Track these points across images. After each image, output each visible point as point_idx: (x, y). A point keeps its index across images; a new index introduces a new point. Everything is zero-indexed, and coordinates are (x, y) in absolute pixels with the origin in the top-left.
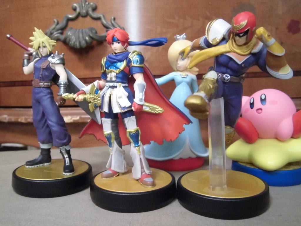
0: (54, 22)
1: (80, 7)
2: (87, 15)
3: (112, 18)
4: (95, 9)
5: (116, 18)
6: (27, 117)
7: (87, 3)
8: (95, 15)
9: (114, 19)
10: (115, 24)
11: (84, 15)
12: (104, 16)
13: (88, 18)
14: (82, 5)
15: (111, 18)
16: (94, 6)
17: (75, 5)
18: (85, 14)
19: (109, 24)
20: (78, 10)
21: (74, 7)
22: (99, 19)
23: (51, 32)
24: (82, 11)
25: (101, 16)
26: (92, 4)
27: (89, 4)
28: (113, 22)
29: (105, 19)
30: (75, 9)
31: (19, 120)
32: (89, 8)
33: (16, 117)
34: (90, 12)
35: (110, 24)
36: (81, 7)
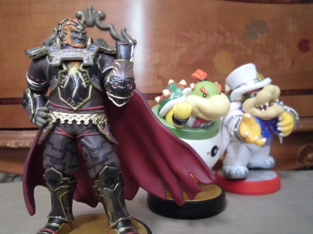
0: (54, 31)
1: (85, 15)
2: (94, 24)
4: (102, 18)
5: (127, 29)
6: (18, 141)
7: (94, 11)
8: (104, 24)
9: (125, 30)
10: (126, 37)
11: (90, 24)
12: (113, 27)
13: (95, 28)
14: (88, 13)
15: (122, 29)
16: (102, 15)
17: (79, 13)
18: (92, 23)
20: (83, 19)
21: (79, 15)
22: (108, 29)
23: (50, 42)
24: (88, 20)
25: (111, 26)
26: (99, 12)
27: (96, 12)
28: (123, 33)
29: (114, 30)
30: (79, 18)
31: (8, 145)
32: (96, 16)
33: (4, 141)
34: (98, 22)
35: (120, 35)
36: (87, 15)
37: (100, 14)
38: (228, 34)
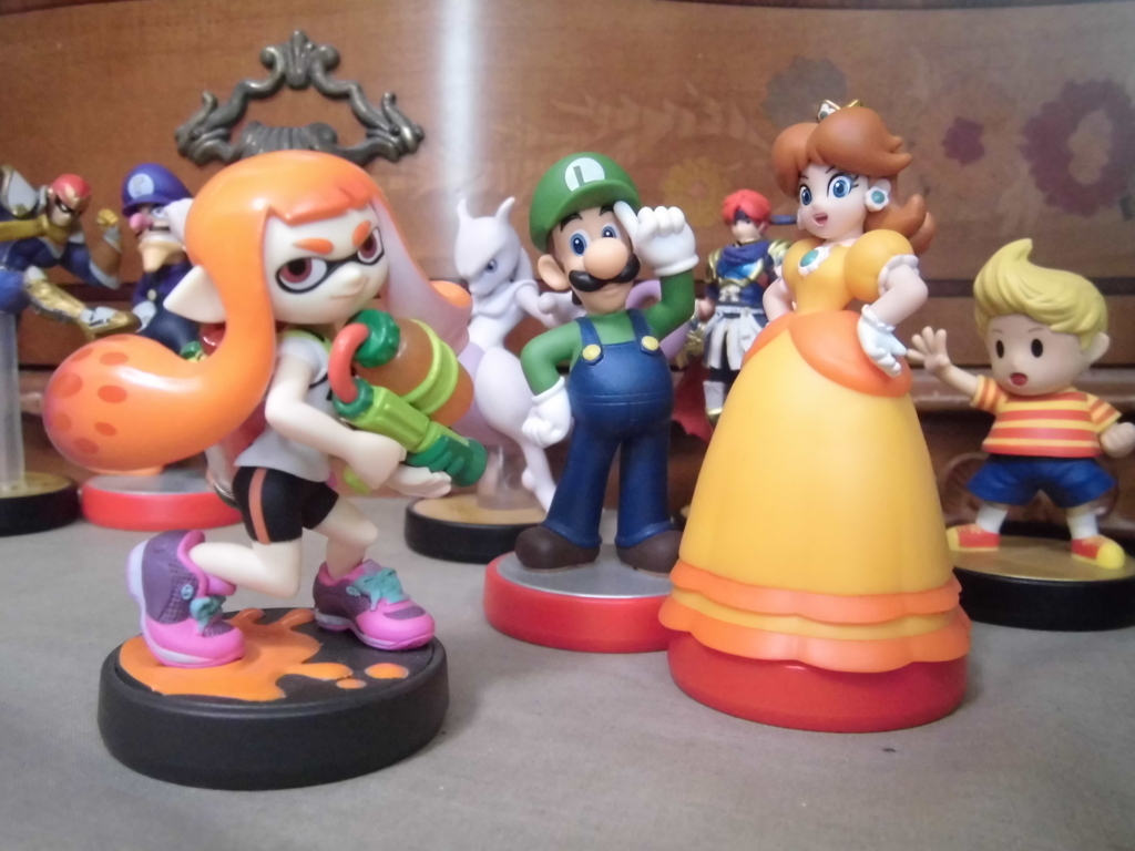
0: (204, 100)
1: (285, 55)
2: (307, 83)
3: (387, 95)
4: (332, 66)
5: (398, 95)
7: (309, 46)
8: (333, 84)
9: (393, 99)
10: (395, 116)
11: (296, 83)
12: (360, 89)
13: (312, 94)
14: (293, 51)
15: (383, 98)
16: (330, 55)
17: (272, 50)
18: (302, 80)
19: (375, 115)
20: (280, 66)
21: (268, 56)
22: (344, 96)
23: (192, 131)
24: (292, 71)
25: (354, 89)
26: (323, 48)
27: (314, 48)
28: (388, 108)
29: (363, 98)
30: (269, 64)
32: (313, 60)
34: (319, 75)
35: (380, 113)
36: (289, 55)
37: (324, 53)
38: (712, 106)
